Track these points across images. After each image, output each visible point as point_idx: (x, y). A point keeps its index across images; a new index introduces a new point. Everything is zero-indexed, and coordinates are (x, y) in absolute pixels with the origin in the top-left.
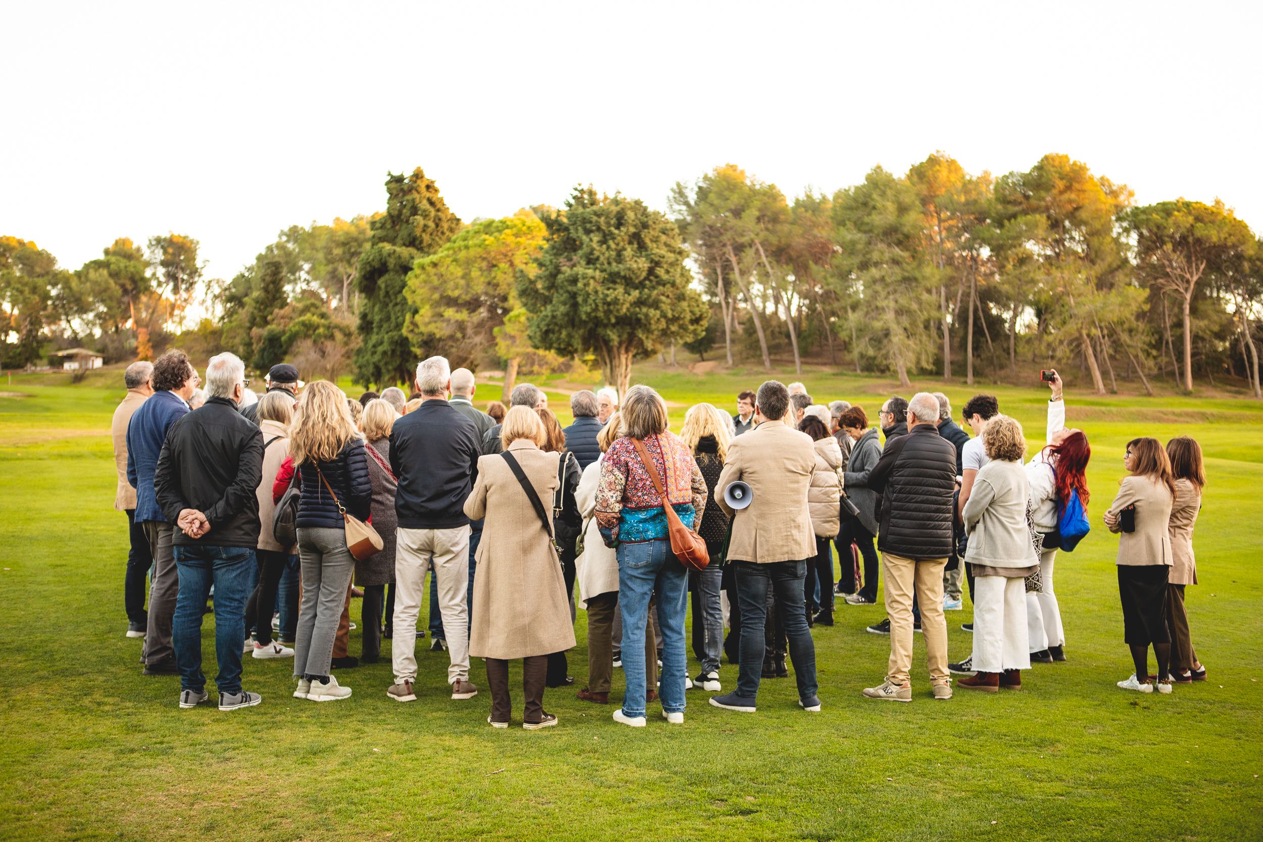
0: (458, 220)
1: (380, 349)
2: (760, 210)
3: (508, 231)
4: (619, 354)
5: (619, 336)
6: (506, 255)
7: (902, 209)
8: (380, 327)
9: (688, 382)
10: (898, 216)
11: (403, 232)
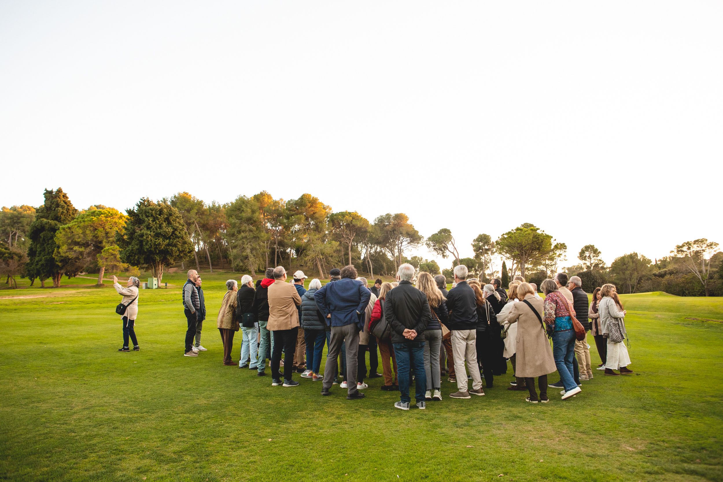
0: (76, 210)
1: (40, 263)
2: (197, 210)
3: (103, 215)
4: (159, 265)
5: (160, 258)
6: (101, 225)
7: (253, 212)
8: (40, 254)
9: (168, 276)
10: (252, 214)
11: (52, 214)
